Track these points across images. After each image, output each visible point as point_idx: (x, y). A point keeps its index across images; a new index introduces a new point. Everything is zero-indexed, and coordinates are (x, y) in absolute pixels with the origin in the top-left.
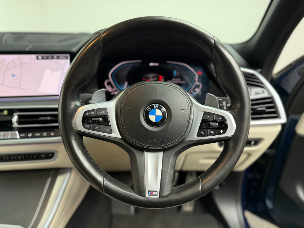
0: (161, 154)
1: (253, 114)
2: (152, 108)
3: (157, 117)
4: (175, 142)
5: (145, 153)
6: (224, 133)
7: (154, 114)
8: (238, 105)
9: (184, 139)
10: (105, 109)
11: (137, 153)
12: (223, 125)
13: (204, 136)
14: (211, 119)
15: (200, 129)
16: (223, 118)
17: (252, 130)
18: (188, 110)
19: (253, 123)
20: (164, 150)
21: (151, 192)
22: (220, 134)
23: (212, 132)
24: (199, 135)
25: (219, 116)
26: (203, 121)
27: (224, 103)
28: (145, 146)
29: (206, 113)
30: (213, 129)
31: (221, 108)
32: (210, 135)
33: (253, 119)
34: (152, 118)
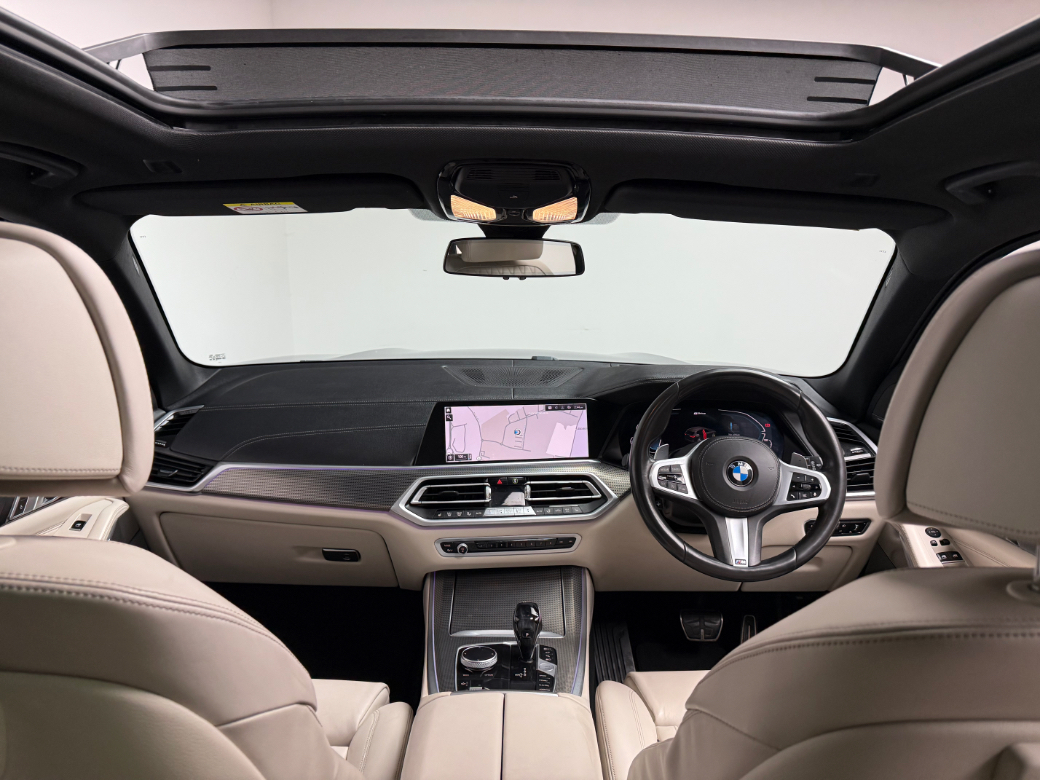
0: (745, 521)
1: (849, 483)
2: (736, 464)
3: (742, 476)
4: (763, 505)
5: (727, 520)
6: (818, 495)
7: (738, 471)
8: (832, 464)
9: (772, 503)
10: (678, 466)
11: (717, 519)
12: (816, 488)
13: (795, 499)
14: (802, 480)
15: (791, 491)
16: (816, 479)
17: (847, 505)
18: (776, 469)
19: (848, 494)
20: (749, 516)
21: (738, 561)
22: (813, 497)
23: (805, 496)
24: (789, 498)
25: (811, 477)
26: (792, 483)
27: (813, 463)
28: (729, 508)
29: (795, 474)
30: (805, 491)
31: (811, 468)
32: (803, 498)
33: (850, 490)
34: (737, 476)
